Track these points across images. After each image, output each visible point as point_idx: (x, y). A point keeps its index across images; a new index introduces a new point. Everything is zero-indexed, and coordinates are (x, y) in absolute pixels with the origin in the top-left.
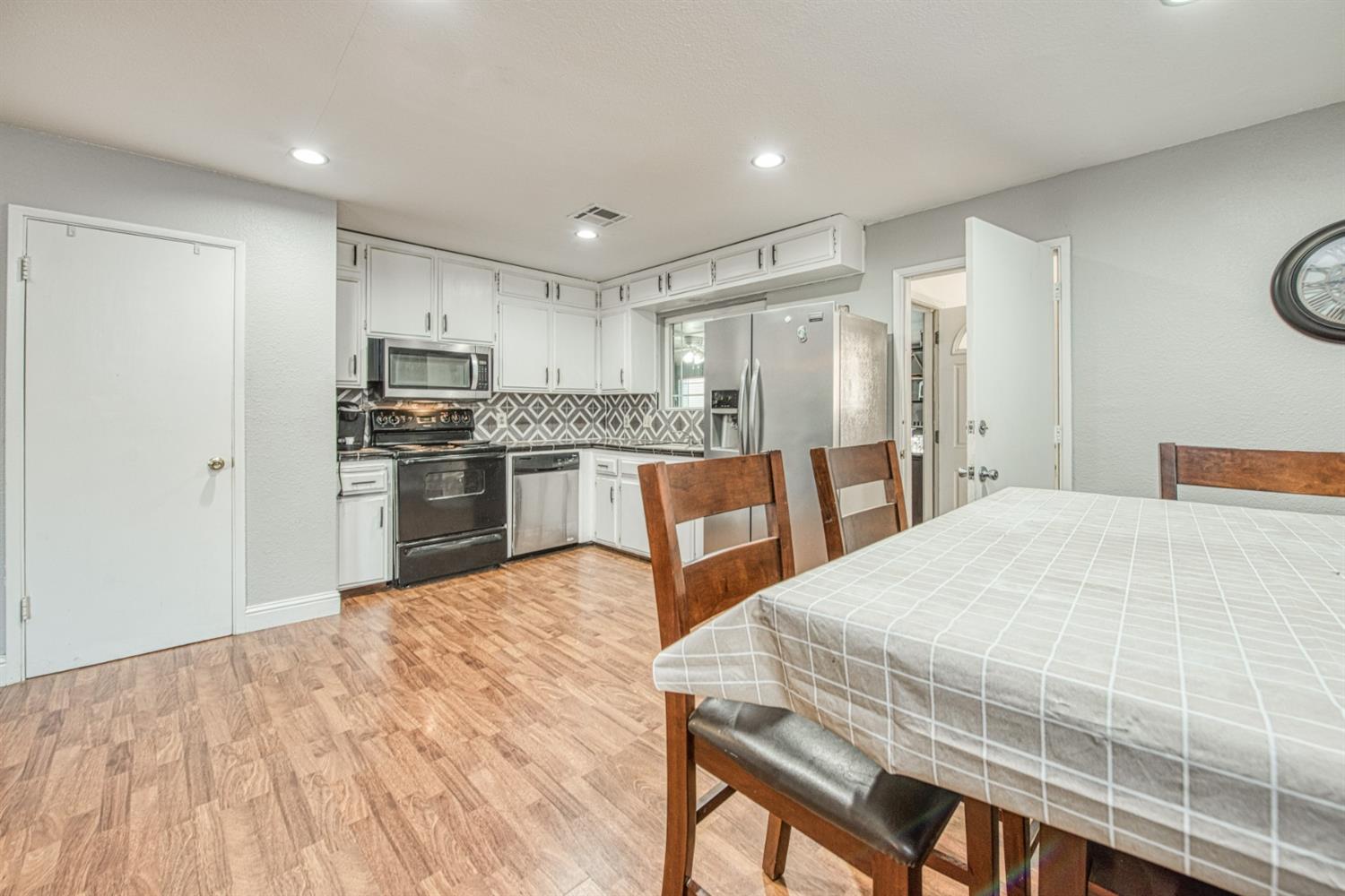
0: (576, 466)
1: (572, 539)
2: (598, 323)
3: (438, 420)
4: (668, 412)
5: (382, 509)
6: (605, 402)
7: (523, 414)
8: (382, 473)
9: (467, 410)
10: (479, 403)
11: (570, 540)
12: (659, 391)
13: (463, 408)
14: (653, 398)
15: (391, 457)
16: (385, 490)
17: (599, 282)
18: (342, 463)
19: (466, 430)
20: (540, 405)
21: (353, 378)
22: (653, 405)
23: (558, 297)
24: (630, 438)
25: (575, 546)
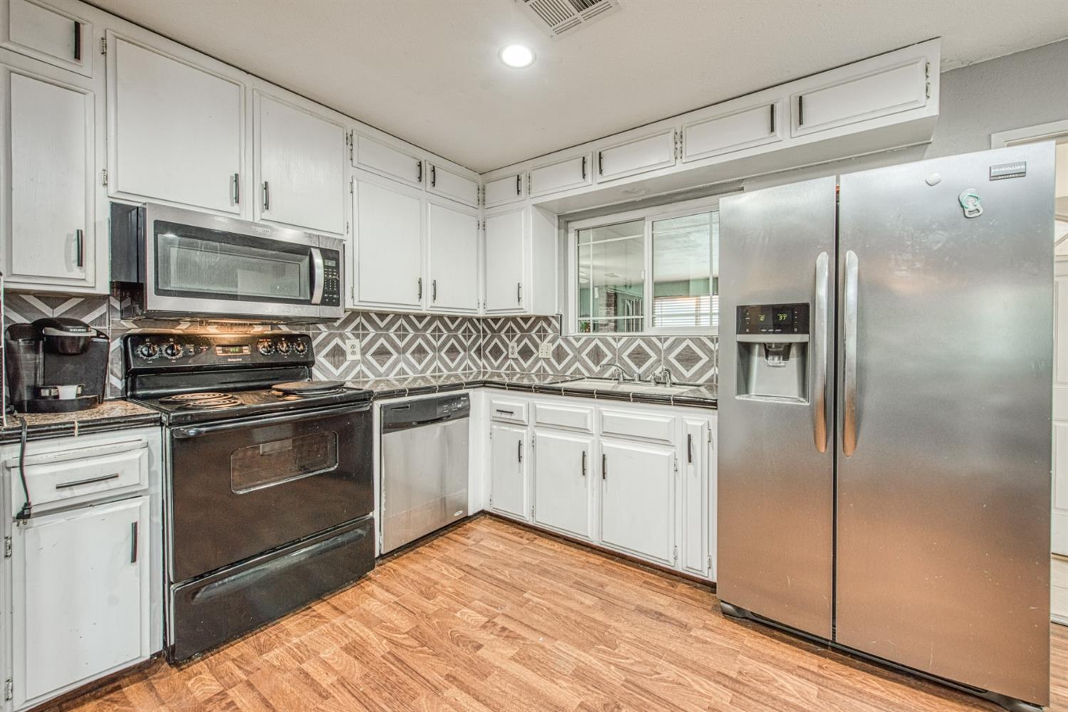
0: (464, 413)
1: (461, 512)
2: (482, 226)
3: (255, 350)
4: (577, 339)
5: (135, 526)
6: (481, 326)
7: (382, 340)
8: (135, 456)
9: (301, 336)
10: (321, 326)
11: (458, 514)
12: (561, 312)
13: (294, 332)
14: (554, 321)
15: (159, 422)
16: (146, 486)
17: (480, 174)
18: (28, 445)
19: (301, 366)
20: (405, 329)
21: (77, 273)
22: (555, 330)
23: (434, 183)
24: (518, 370)
25: (467, 519)
